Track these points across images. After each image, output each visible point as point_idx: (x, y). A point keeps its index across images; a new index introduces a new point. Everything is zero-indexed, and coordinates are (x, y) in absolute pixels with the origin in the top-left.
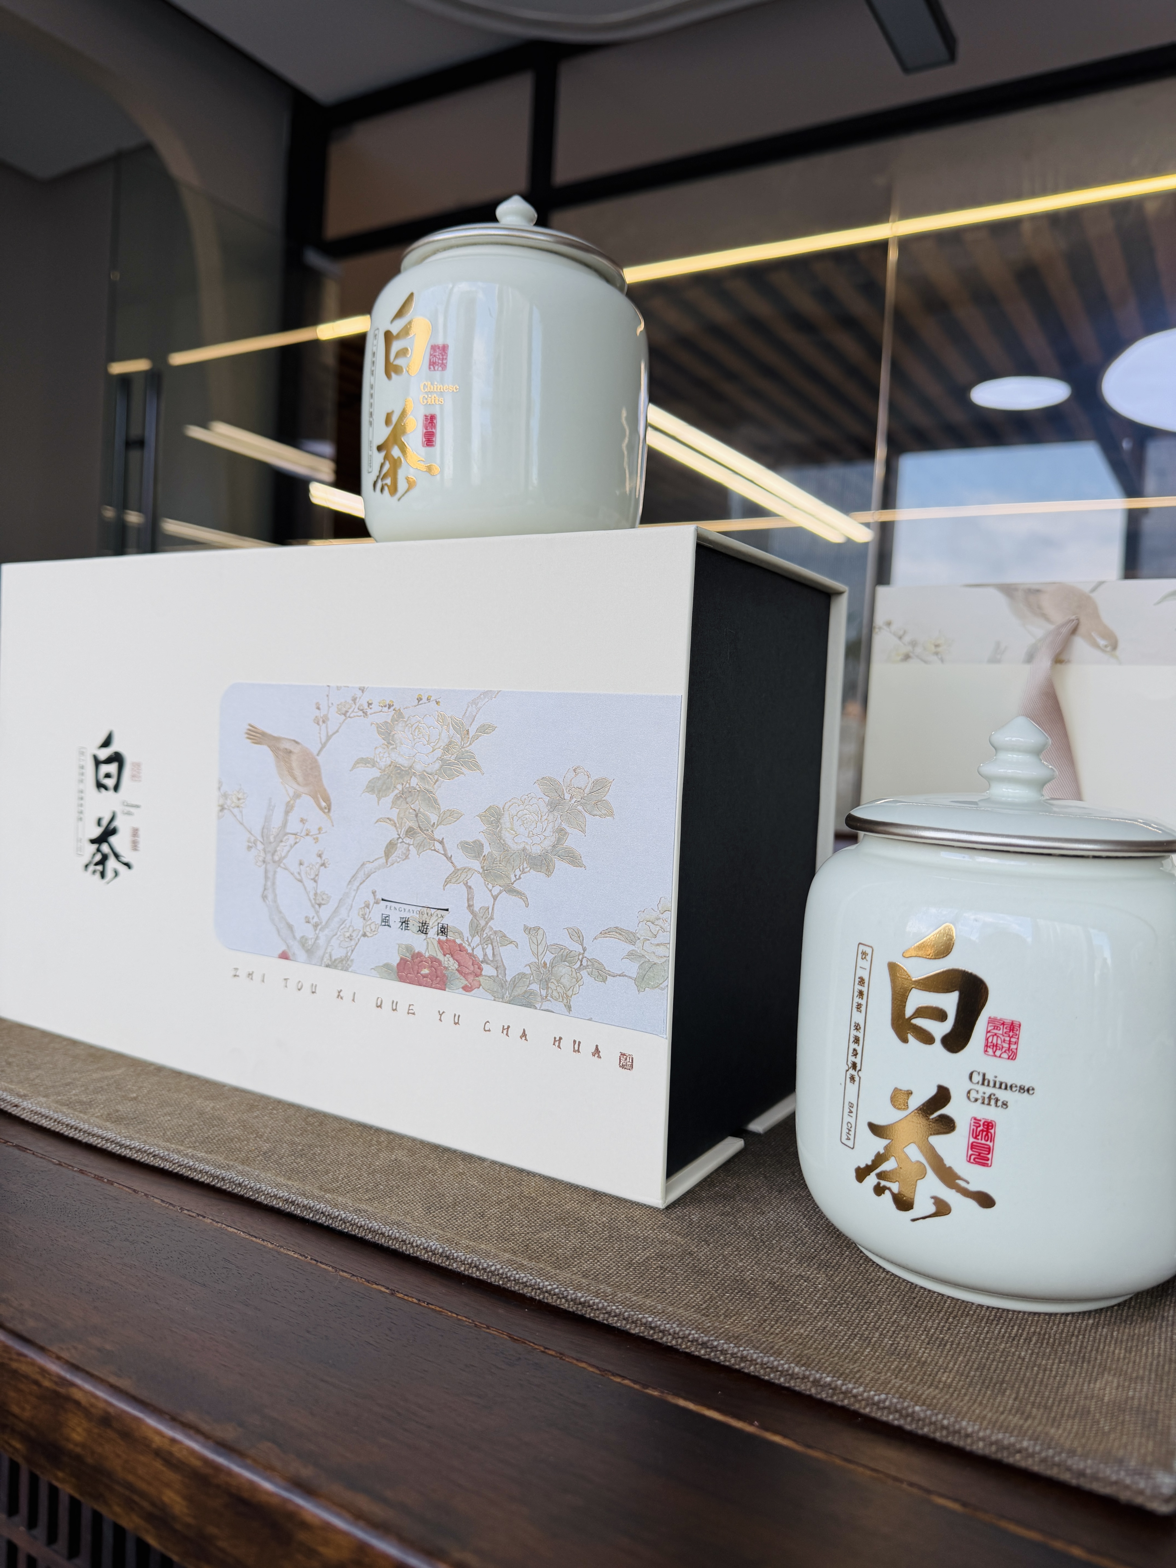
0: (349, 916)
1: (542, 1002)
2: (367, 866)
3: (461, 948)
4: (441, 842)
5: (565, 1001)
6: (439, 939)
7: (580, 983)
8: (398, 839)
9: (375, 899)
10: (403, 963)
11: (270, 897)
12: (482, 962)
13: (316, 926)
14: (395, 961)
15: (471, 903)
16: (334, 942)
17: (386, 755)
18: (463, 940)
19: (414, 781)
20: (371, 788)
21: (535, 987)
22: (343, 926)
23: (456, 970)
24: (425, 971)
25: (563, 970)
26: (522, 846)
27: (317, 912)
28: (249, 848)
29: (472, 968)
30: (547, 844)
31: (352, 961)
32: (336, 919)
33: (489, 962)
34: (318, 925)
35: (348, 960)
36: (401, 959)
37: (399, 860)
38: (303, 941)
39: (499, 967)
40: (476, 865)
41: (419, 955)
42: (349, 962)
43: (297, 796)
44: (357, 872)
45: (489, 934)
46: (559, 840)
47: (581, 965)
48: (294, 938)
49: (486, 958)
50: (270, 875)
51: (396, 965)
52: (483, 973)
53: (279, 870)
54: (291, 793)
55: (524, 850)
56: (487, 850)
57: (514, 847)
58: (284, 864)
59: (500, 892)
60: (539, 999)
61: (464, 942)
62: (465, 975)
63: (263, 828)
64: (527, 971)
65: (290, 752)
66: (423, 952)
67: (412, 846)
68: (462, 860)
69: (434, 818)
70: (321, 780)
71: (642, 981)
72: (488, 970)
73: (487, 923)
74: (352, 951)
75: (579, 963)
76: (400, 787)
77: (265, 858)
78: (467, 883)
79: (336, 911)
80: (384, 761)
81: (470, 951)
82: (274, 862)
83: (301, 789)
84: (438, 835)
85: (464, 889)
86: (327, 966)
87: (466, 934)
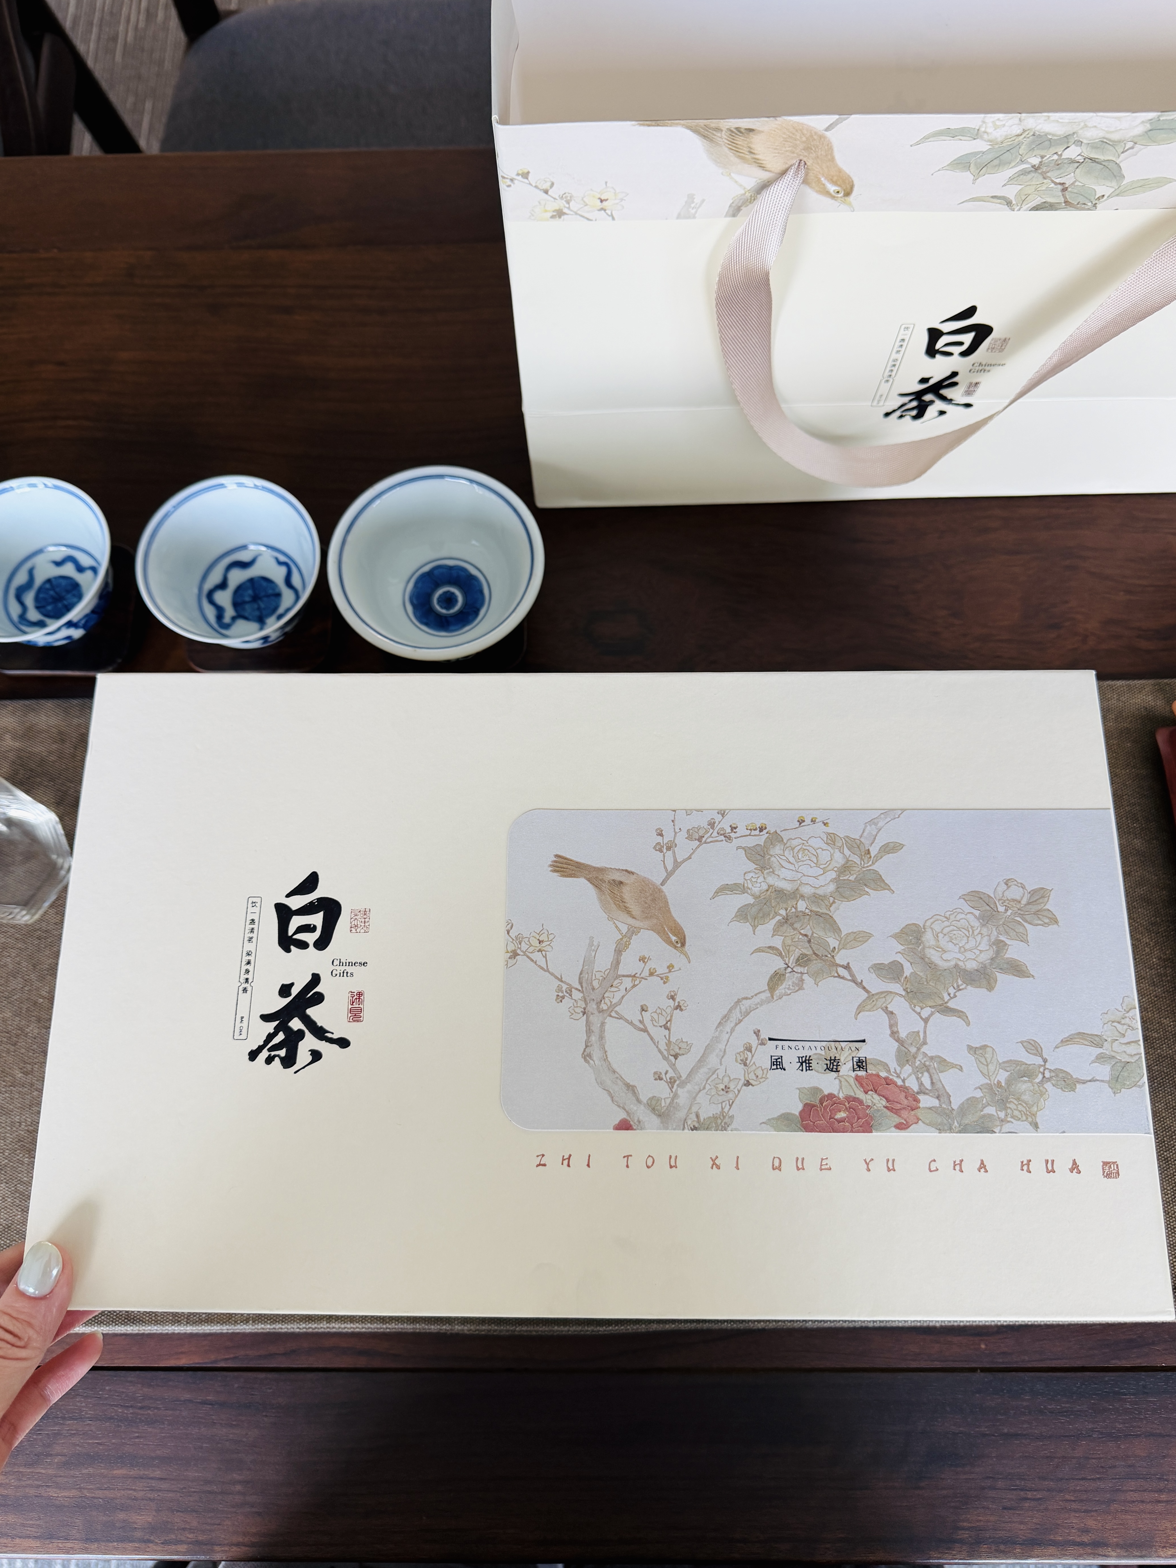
0: (721, 1064)
1: (1001, 1126)
2: (743, 1003)
3: (888, 1082)
4: (847, 967)
5: (1030, 1119)
6: (857, 1076)
7: (1046, 1096)
8: (786, 969)
9: (758, 1040)
10: (808, 1108)
11: (596, 1054)
12: (918, 1093)
13: (671, 1082)
14: (796, 1108)
15: (895, 1029)
16: (702, 1098)
17: (761, 879)
18: (889, 1071)
19: (802, 906)
20: (743, 914)
21: (991, 1110)
22: (715, 1076)
23: (884, 1107)
24: (841, 1115)
25: (1023, 1086)
26: (953, 963)
27: (673, 1066)
28: (560, 999)
29: (905, 1102)
30: (985, 957)
31: (732, 1117)
32: (703, 1070)
33: (927, 1091)
34: (675, 1081)
35: (724, 1117)
36: (806, 1105)
37: (789, 992)
38: (653, 1106)
39: (940, 1094)
40: (897, 988)
41: (831, 1096)
42: (726, 1120)
43: (633, 931)
44: (730, 1011)
45: (923, 1061)
46: (998, 953)
47: (1044, 1077)
48: (639, 1101)
49: (922, 1088)
50: (596, 1028)
51: (798, 1114)
52: (921, 1105)
53: (609, 1020)
54: (624, 928)
55: (956, 966)
56: (908, 970)
57: (942, 964)
58: (617, 1012)
59: (932, 1014)
60: (998, 1123)
61: (891, 1075)
62: (896, 1112)
63: (581, 974)
64: (978, 1094)
65: (621, 883)
66: (836, 1093)
67: (805, 975)
68: (875, 984)
69: (833, 942)
70: (669, 911)
71: (1117, 1082)
72: (926, 1101)
73: (919, 1049)
74: (731, 1106)
75: (1040, 1076)
76: (783, 912)
77: (585, 1009)
78: (887, 1008)
79: (702, 1061)
80: (759, 886)
81: (900, 1082)
82: (601, 1011)
83: (637, 923)
84: (838, 960)
85: (885, 1017)
86: (694, 1129)
87: (893, 1065)
